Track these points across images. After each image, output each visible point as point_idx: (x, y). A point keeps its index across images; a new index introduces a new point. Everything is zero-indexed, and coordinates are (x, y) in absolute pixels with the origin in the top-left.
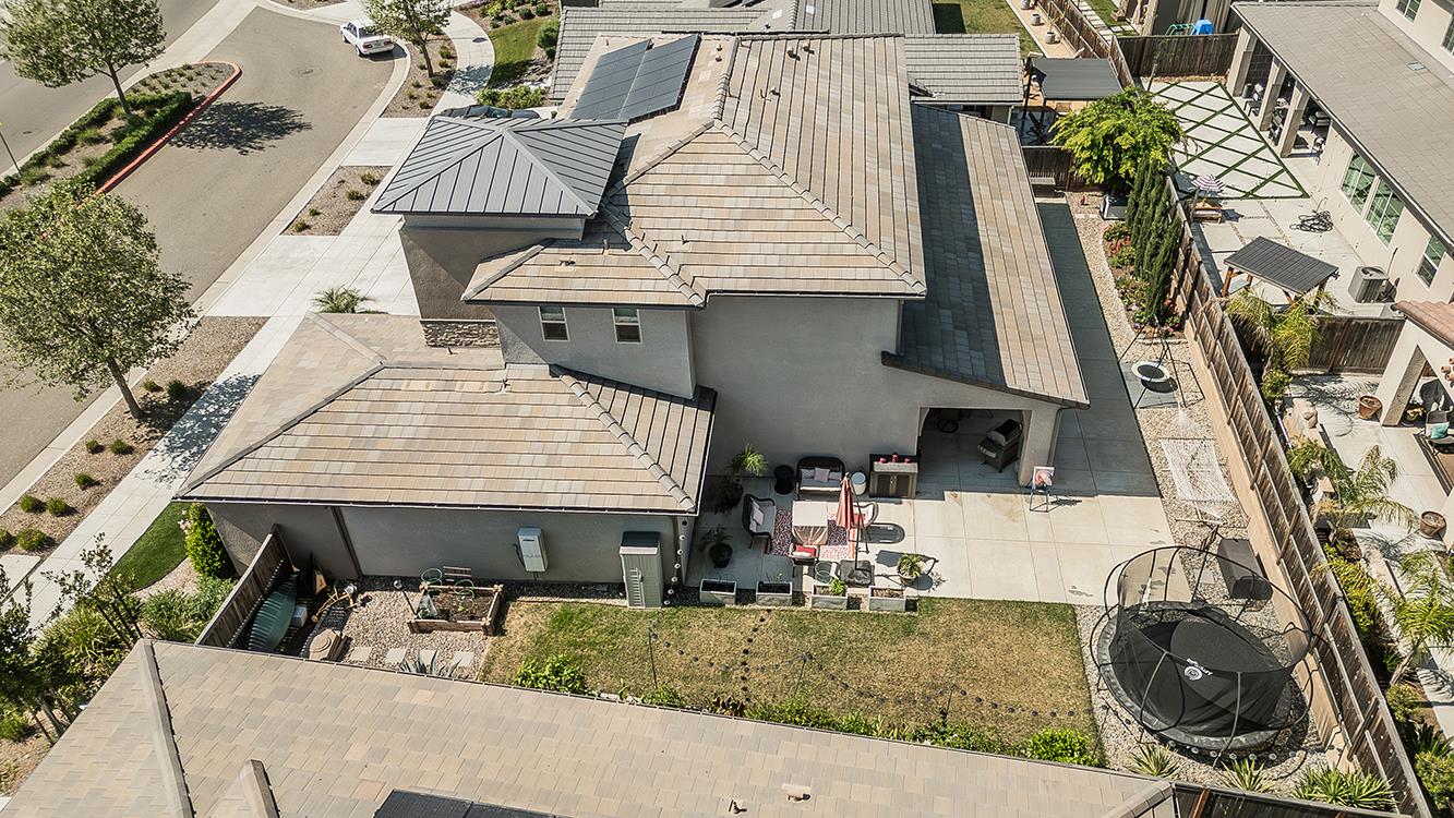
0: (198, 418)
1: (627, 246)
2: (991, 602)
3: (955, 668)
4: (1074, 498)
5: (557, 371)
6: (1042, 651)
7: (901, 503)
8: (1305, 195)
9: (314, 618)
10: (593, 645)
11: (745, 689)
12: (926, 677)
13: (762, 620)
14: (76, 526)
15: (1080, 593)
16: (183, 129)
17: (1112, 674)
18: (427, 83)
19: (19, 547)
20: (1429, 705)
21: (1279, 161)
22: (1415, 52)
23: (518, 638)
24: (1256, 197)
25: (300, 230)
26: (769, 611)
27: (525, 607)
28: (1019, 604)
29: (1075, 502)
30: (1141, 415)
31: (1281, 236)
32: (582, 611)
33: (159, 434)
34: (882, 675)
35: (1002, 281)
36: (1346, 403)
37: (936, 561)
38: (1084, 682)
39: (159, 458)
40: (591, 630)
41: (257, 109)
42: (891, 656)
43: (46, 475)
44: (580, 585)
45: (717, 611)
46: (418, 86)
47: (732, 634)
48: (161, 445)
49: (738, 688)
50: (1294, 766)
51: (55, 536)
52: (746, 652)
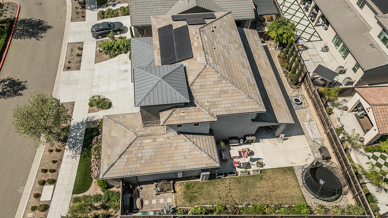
0: (72, 138)
1: (196, 106)
2: (276, 168)
3: (273, 186)
4: (287, 138)
5: (179, 133)
6: (289, 179)
7: (251, 144)
8: (321, 40)
9: (132, 195)
10: (196, 192)
11: (232, 199)
12: (268, 190)
13: (230, 180)
14: (58, 175)
15: (293, 163)
16: (14, 32)
17: (306, 185)
18: (79, 6)
19: (47, 183)
20: (365, 183)
21: (314, 28)
22: (349, 4)
23: (179, 193)
24: (311, 41)
25: (68, 69)
26: (231, 178)
27: (178, 185)
28: (282, 168)
29: (287, 139)
30: (296, 111)
31: (318, 54)
32: (191, 184)
33: (65, 144)
34: (259, 190)
35: (268, 87)
36: (340, 106)
37: (263, 159)
38: (299, 186)
39: (68, 152)
40: (195, 189)
41: (32, 21)
42: (260, 185)
43: (41, 160)
44: (188, 177)
45: (220, 179)
46: (77, 8)
47: (225, 185)
48: (67, 147)
49: (231, 199)
50: (341, 199)
51: (54, 178)
52: (230, 189)
